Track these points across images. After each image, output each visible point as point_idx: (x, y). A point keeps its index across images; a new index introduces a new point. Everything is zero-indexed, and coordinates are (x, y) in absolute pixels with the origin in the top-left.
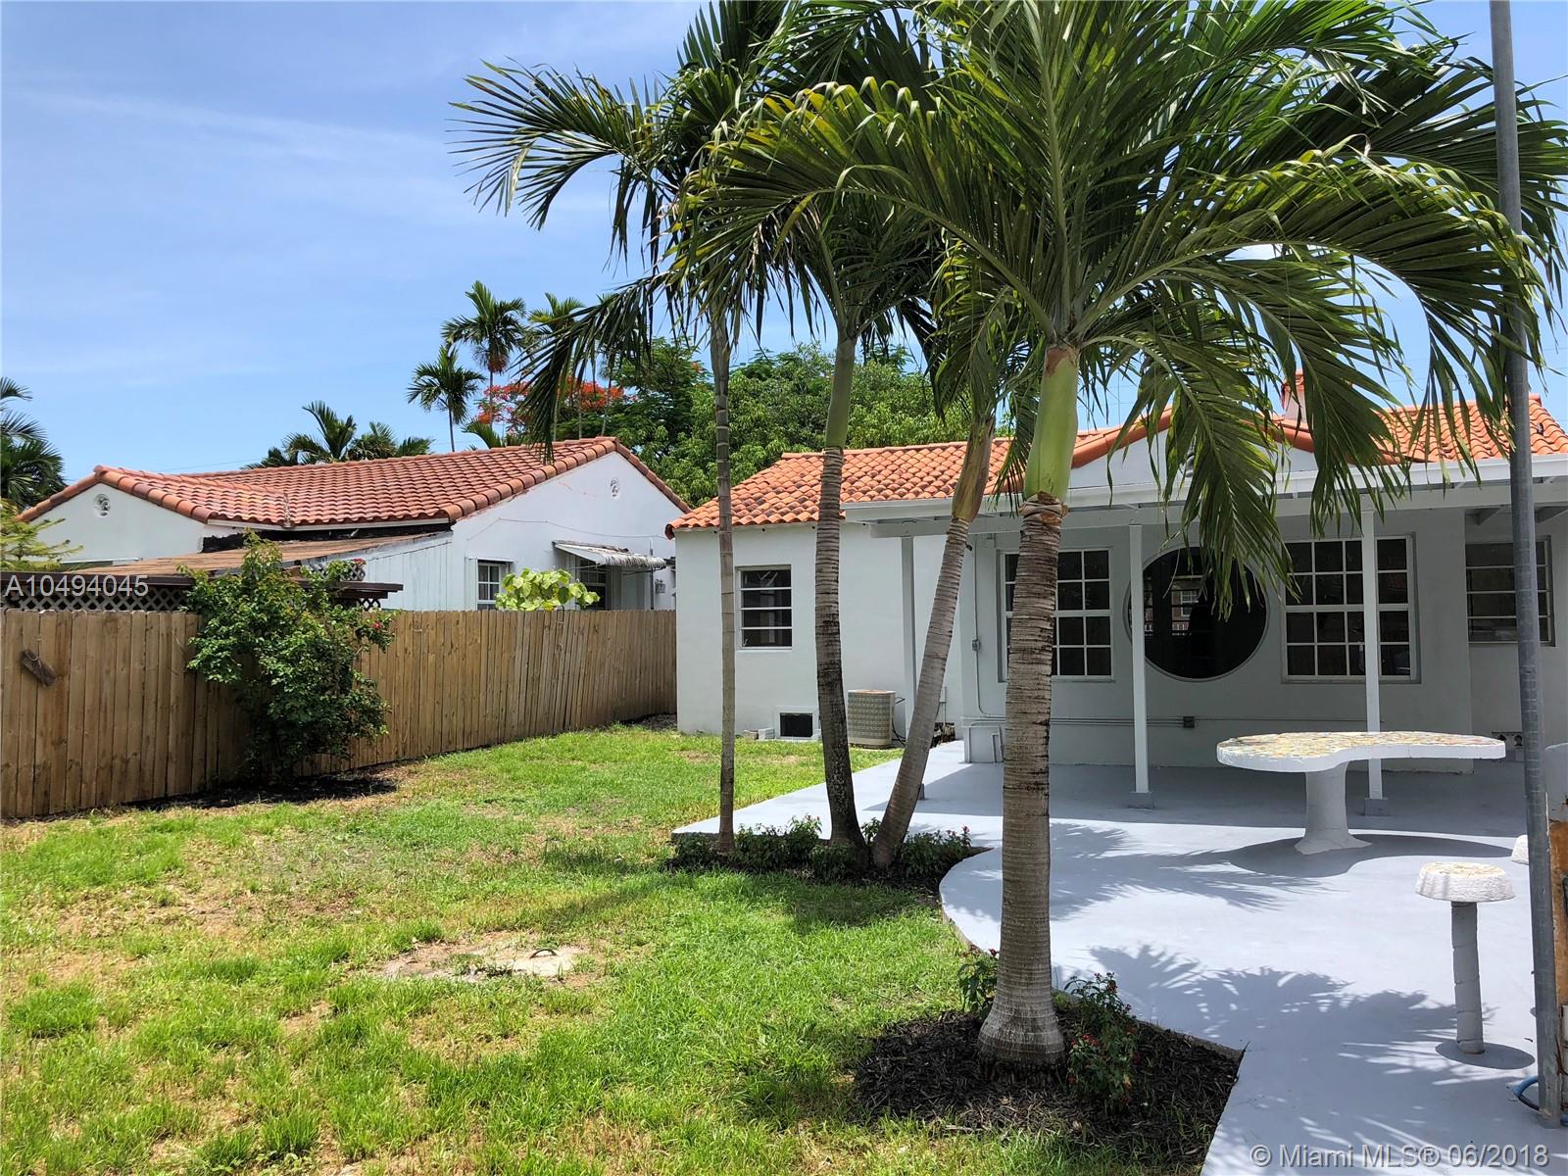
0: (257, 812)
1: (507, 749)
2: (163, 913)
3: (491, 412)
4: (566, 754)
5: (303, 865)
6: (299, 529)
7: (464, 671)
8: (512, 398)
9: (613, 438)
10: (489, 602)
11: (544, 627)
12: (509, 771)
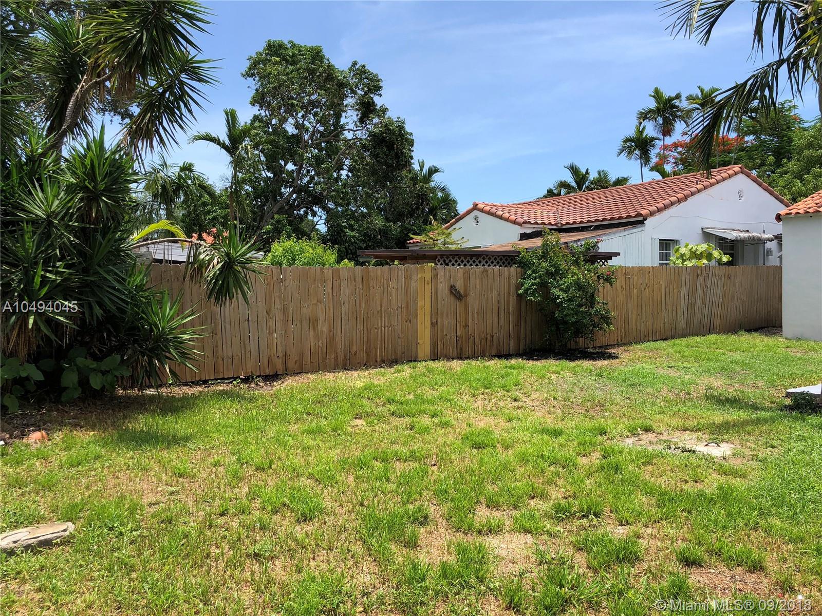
0: (551, 364)
1: (677, 341)
2: (516, 404)
3: (663, 159)
4: (712, 346)
5: (577, 390)
6: (565, 227)
7: (653, 298)
8: (675, 150)
9: (740, 165)
10: (665, 262)
11: (698, 275)
12: (679, 352)
